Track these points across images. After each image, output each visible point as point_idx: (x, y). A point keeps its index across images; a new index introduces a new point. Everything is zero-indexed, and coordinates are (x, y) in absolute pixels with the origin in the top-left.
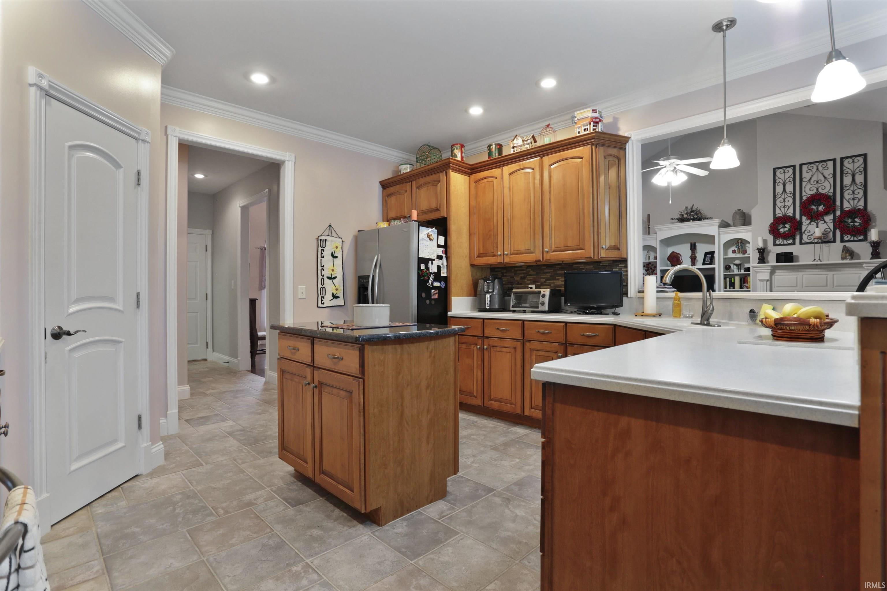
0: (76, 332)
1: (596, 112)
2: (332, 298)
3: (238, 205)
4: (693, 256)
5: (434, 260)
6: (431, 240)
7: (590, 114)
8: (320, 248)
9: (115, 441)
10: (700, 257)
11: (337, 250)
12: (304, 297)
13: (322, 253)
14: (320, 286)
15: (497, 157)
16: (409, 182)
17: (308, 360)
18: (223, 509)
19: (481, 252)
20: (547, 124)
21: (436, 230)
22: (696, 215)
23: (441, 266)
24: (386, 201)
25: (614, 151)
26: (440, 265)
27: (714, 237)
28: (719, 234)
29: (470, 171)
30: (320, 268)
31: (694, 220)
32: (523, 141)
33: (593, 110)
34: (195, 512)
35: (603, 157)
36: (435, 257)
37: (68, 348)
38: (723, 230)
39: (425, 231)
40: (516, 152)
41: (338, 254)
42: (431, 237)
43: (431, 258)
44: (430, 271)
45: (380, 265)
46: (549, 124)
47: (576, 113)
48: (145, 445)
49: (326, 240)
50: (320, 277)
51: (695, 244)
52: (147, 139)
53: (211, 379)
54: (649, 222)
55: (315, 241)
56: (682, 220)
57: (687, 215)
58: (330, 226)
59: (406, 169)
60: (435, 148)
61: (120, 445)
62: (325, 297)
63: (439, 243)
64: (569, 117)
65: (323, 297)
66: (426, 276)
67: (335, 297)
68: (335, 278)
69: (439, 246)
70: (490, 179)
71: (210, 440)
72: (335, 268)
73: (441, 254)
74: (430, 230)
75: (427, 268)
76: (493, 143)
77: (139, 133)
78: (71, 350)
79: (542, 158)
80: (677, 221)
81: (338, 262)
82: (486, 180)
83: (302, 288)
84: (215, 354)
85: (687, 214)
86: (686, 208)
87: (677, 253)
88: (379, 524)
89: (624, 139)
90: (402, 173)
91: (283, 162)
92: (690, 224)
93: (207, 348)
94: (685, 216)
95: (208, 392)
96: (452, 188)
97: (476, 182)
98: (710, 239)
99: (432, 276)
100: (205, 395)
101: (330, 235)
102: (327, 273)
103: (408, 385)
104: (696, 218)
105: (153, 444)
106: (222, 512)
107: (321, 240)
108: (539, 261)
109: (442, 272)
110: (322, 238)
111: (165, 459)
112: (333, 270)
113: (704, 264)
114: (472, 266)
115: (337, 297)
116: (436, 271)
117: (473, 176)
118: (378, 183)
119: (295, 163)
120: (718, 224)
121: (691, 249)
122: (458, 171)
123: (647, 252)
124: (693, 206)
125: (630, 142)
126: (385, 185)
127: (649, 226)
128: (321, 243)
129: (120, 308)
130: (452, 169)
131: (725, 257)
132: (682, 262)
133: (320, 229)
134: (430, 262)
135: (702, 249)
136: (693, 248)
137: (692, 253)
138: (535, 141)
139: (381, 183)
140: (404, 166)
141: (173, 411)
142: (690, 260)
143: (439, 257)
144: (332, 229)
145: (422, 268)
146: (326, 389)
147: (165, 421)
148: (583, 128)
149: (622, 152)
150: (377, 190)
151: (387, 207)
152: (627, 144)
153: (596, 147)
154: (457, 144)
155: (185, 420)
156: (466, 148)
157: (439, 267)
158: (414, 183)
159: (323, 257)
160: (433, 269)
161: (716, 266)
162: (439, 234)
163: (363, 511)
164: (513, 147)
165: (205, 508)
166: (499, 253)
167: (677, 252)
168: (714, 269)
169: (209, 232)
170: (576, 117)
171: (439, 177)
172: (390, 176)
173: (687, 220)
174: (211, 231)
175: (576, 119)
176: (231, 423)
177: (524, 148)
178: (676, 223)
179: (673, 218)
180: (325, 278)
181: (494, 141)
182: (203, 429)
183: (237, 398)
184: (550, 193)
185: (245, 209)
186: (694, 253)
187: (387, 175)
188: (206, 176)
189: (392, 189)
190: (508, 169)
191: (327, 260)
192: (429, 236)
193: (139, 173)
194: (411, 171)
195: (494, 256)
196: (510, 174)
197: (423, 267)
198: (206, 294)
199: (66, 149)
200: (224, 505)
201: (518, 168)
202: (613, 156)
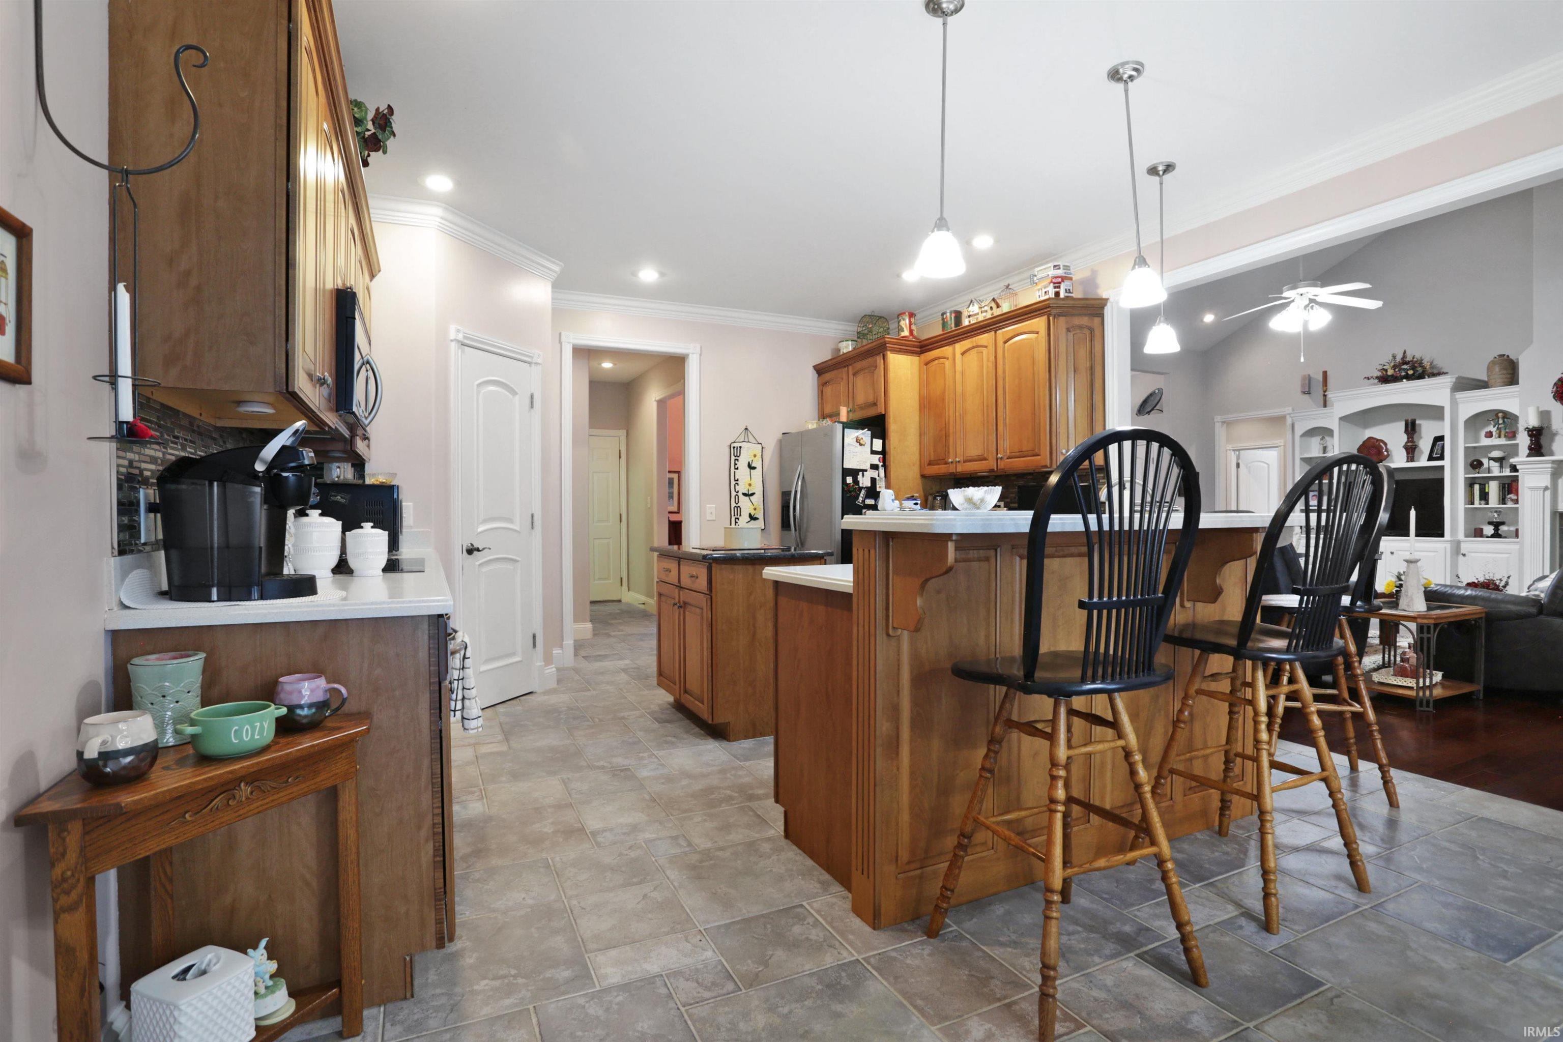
0: (484, 549)
1: (1059, 268)
2: (749, 519)
3: (654, 399)
4: (1409, 444)
5: (866, 471)
6: (861, 445)
7: (1053, 273)
8: (733, 458)
9: (513, 654)
10: (1425, 445)
11: (755, 459)
12: (714, 518)
13: (735, 464)
14: (733, 505)
15: (953, 329)
16: (845, 367)
17: (676, 582)
18: (599, 719)
19: (932, 458)
20: (1006, 284)
21: (870, 432)
22: (1413, 369)
23: (877, 478)
24: (822, 392)
25: (1085, 321)
26: (876, 476)
27: (1442, 408)
28: (1454, 403)
29: (919, 350)
30: (733, 483)
31: (1408, 378)
32: (980, 308)
33: (1055, 266)
34: (574, 719)
35: (1064, 330)
36: (868, 467)
37: (478, 563)
38: (1460, 395)
39: (852, 435)
40: (972, 322)
41: (757, 463)
42: (861, 442)
43: (861, 468)
44: (861, 485)
45: (803, 477)
46: (1009, 285)
47: (1037, 269)
48: (539, 664)
49: (740, 447)
50: (734, 494)
51: (1413, 423)
52: (539, 361)
53: (620, 621)
54: (1326, 386)
55: (728, 450)
56: (1385, 379)
57: (1394, 370)
58: (746, 429)
59: (847, 347)
60: (881, 317)
61: (517, 659)
62: (740, 518)
63: (874, 449)
64: (1027, 274)
65: (738, 519)
66: (852, 491)
67: (752, 518)
68: (753, 494)
69: (873, 452)
70: (942, 361)
71: (602, 673)
72: (752, 482)
73: (877, 462)
74: (861, 432)
75: (856, 482)
76: (948, 309)
77: (532, 357)
78: (480, 565)
79: (996, 332)
80: (1376, 381)
81: (757, 474)
82: (936, 362)
83: (711, 508)
84: (631, 594)
85: (1394, 367)
86: (1394, 357)
87: (1378, 440)
88: (729, 740)
89: (1100, 301)
90: (841, 353)
91: (688, 355)
92: (1404, 386)
93: (621, 585)
94: (1390, 372)
95: (613, 634)
96: (892, 375)
97: (926, 364)
98: (1436, 412)
99: (863, 492)
100: (609, 636)
101: (746, 440)
102: (742, 488)
103: (761, 607)
104: (1413, 374)
105: (546, 665)
106: (597, 720)
107: (734, 447)
108: (992, 471)
109: (878, 486)
110: (736, 445)
111: (558, 684)
112: (750, 485)
113: (1430, 458)
114: (923, 476)
115: (756, 519)
116: (869, 485)
117: (923, 356)
118: (812, 369)
119: (701, 355)
120: (1450, 385)
121: (1406, 431)
122: (900, 351)
123: (1322, 439)
124: (1405, 352)
125: (1109, 304)
126: (820, 370)
127: (1325, 391)
128: (735, 452)
129: (517, 528)
130: (890, 350)
131: (1467, 445)
132: (1388, 455)
133: (733, 433)
134: (861, 473)
135: (1428, 432)
136: (1411, 429)
137: (1408, 438)
138: (998, 306)
139: (815, 367)
140: (844, 344)
141: (569, 642)
142: (1404, 452)
143: (874, 467)
144: (749, 434)
145: (848, 482)
146: (689, 608)
147: (560, 651)
148: (1044, 290)
149: (1097, 320)
150: (810, 379)
151: (822, 399)
152: (1106, 308)
153: (1055, 318)
154: (904, 313)
155: (583, 657)
156: (918, 316)
157: (873, 480)
158: (850, 368)
159: (737, 469)
160: (864, 481)
161: (1446, 463)
162: (873, 437)
163: (710, 722)
164: (969, 316)
165: (585, 717)
166: (950, 460)
167: (1379, 438)
168: (1442, 468)
169: (622, 433)
170: (1036, 276)
171: (876, 361)
172: (829, 357)
173: (1395, 379)
174: (625, 431)
175: (1035, 278)
176: (627, 662)
177: (981, 317)
178: (1374, 384)
179: (1369, 375)
180: (740, 494)
181: (949, 307)
182: (597, 665)
183: (643, 640)
184: (1004, 379)
185: (661, 403)
186: (1413, 438)
187: (825, 356)
188: (615, 364)
189: (828, 376)
190: (959, 347)
191: (743, 472)
192: (858, 440)
193: (532, 397)
194: (854, 349)
195: (946, 463)
196: (963, 354)
197: (849, 480)
198: (620, 515)
199: (475, 387)
200: (600, 717)
201: (970, 346)
202: (1081, 327)
